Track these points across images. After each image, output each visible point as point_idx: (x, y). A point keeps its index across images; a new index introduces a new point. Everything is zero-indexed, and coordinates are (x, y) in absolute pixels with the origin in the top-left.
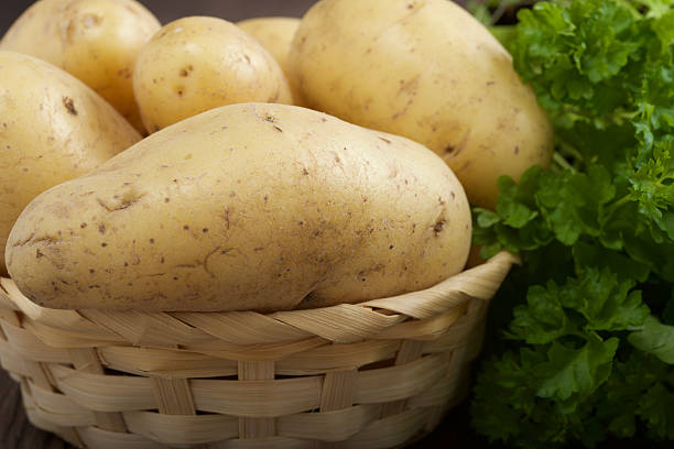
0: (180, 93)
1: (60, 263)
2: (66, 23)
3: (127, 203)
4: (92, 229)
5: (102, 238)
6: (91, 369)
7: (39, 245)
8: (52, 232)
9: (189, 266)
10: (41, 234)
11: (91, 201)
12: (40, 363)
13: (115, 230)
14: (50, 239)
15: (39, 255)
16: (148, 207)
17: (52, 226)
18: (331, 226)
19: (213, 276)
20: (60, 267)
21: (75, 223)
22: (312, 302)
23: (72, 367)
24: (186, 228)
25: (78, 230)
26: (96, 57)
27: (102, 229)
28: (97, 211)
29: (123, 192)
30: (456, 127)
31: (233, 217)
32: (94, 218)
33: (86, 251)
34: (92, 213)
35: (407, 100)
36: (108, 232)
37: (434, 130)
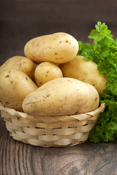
0: (47, 76)
1: (36, 107)
2: (20, 63)
3: (48, 96)
4: (42, 101)
5: (44, 103)
6: (33, 128)
7: (32, 104)
8: (34, 102)
9: (59, 107)
10: (32, 102)
11: (41, 96)
12: (21, 127)
13: (46, 101)
14: (34, 103)
15: (32, 106)
16: (52, 97)
17: (34, 100)
18: (81, 99)
19: (63, 109)
20: (36, 108)
21: (39, 100)
22: (77, 113)
23: (29, 127)
24: (59, 100)
25: (39, 101)
26: (26, 70)
27: (44, 101)
28: (43, 98)
29: (47, 94)
30: (95, 81)
31: (67, 98)
32: (42, 99)
33: (41, 105)
34: (42, 98)
35: (86, 76)
36: (45, 101)
37: (91, 82)
